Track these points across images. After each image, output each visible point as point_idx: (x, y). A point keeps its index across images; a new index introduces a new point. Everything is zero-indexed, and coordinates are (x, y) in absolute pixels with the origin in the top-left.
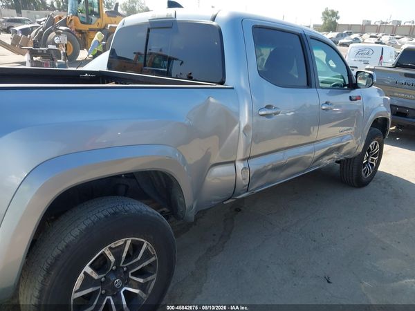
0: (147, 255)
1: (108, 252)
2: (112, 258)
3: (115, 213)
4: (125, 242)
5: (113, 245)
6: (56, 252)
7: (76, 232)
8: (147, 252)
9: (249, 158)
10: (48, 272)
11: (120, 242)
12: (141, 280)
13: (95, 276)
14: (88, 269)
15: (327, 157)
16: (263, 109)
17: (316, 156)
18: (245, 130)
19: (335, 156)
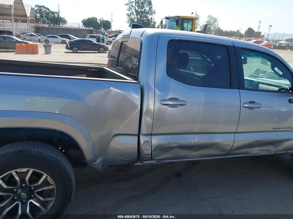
1: (14, 174)
2: (17, 178)
4: (28, 171)
5: (18, 170)
8: (46, 181)
9: (151, 135)
11: (25, 170)
12: (41, 199)
13: (4, 186)
15: (257, 148)
16: (166, 100)
17: (236, 145)
18: (147, 113)
19: (272, 150)
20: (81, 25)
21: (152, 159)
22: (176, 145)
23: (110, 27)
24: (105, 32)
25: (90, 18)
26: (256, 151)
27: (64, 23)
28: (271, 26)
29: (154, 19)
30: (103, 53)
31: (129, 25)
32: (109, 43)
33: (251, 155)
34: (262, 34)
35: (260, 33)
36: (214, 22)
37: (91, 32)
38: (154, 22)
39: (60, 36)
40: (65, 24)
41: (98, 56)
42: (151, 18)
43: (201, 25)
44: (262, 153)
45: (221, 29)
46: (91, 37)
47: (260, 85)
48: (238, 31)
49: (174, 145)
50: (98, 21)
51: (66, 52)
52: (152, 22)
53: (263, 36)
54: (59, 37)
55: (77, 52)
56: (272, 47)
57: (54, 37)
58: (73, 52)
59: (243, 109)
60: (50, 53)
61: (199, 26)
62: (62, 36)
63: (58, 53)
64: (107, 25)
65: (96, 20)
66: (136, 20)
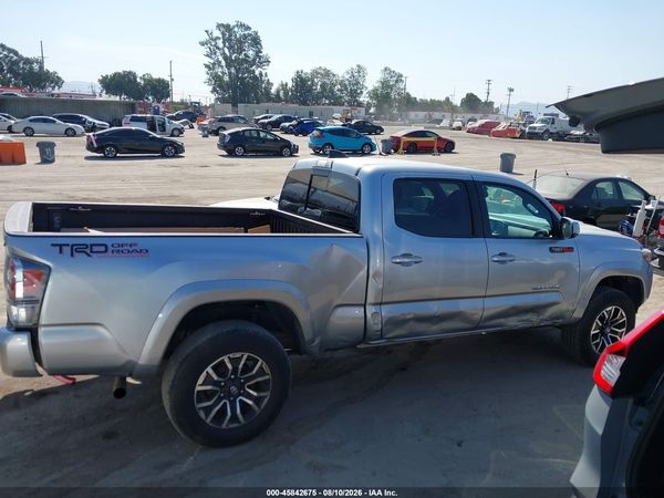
0: (261, 372)
1: (226, 361)
2: (230, 366)
3: (235, 331)
4: (242, 356)
5: (231, 356)
6: (188, 351)
7: (204, 339)
8: (261, 370)
9: (381, 304)
10: (181, 363)
11: (238, 355)
12: (255, 394)
13: (215, 377)
14: (209, 369)
15: (515, 318)
16: (398, 257)
17: (487, 313)
18: (375, 275)
19: (534, 319)
20: (98, 88)
21: (381, 337)
22: (411, 316)
23: (168, 95)
24: (160, 106)
25: (119, 73)
26: (513, 323)
27: (57, 84)
28: (511, 90)
29: (266, 75)
30: (173, 157)
31: (211, 88)
32: (176, 133)
33: (506, 328)
34: (495, 106)
35: (492, 103)
36: (397, 81)
37: (132, 108)
38: (268, 83)
39: (59, 118)
40: (60, 87)
41: (165, 166)
42: (261, 74)
43: (370, 88)
44: (521, 325)
45: (413, 96)
46: (134, 119)
47: (510, 227)
48: (448, 99)
49: (409, 317)
50: (138, 80)
51: (88, 158)
52: (262, 82)
53: (498, 110)
54: (58, 121)
55: (115, 158)
56: (518, 135)
57: (45, 121)
58: (106, 158)
59: (492, 265)
60: (53, 161)
61: (365, 92)
62: (65, 119)
63: (71, 161)
64: (160, 89)
65: (135, 77)
66: (226, 78)
